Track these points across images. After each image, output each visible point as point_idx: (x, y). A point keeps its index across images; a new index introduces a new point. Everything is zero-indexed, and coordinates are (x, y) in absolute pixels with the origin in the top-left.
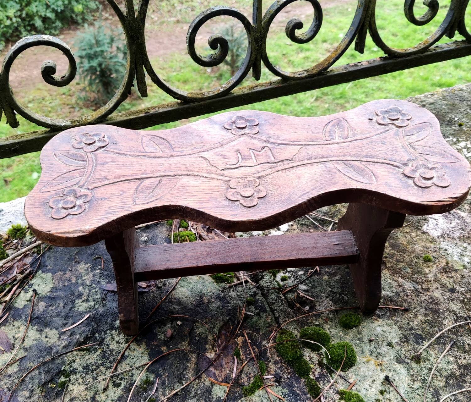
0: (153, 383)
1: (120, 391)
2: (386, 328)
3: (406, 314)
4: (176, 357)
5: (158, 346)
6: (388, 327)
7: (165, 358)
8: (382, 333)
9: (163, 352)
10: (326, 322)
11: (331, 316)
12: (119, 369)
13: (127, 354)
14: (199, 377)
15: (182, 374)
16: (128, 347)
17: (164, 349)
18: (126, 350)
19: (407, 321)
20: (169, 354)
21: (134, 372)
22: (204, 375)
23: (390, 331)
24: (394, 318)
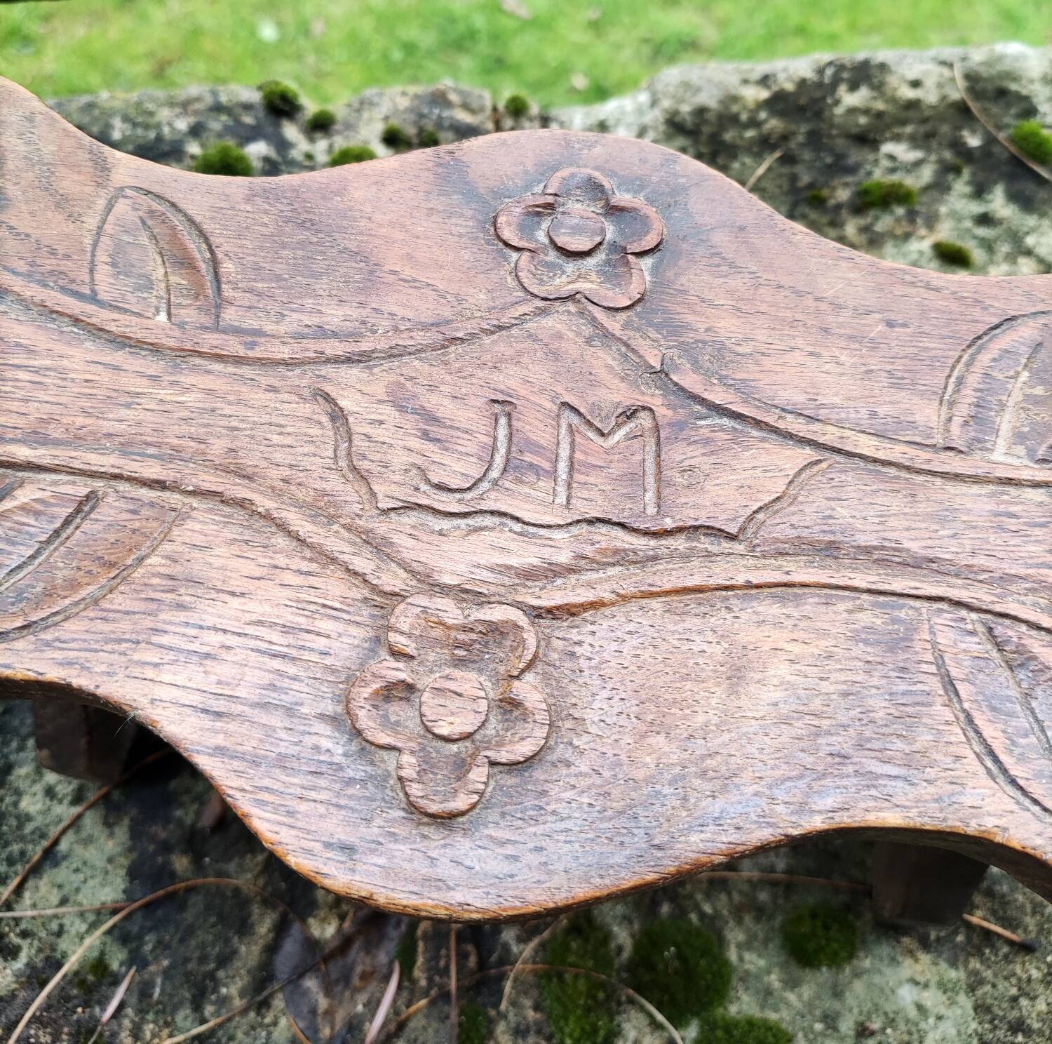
0: (116, 981)
1: (10, 978)
2: (931, 998)
3: (1019, 959)
4: (209, 908)
5: (166, 848)
6: (940, 993)
7: (176, 901)
8: (913, 1013)
9: (173, 876)
10: (738, 913)
11: (763, 896)
12: (27, 895)
13: (63, 846)
14: (263, 1006)
15: (212, 976)
16: (75, 823)
17: (181, 863)
18: (64, 832)
19: (1014, 991)
20: (190, 890)
21: (66, 921)
22: (279, 1002)
23: (942, 1010)
24: (975, 964)
